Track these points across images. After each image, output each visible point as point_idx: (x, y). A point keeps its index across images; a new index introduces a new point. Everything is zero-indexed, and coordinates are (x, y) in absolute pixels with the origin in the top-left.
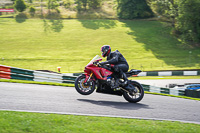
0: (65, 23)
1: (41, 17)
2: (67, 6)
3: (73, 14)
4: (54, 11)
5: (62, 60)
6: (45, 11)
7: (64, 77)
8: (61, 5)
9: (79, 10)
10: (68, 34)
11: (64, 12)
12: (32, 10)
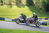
0: (13, 6)
1: (7, 4)
2: (13, 2)
3: (15, 4)
4: (10, 3)
5: (12, 15)
6: (8, 3)
7: (12, 20)
9: (16, 3)
10: (13, 9)
11: (13, 3)
12: (5, 3)
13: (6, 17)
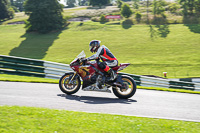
0: (171, 28)
1: (148, 22)
2: (173, 10)
3: (180, 18)
4: (160, 16)
6: (151, 16)
7: (171, 83)
8: (166, 10)
9: (185, 14)
10: (174, 39)
11: (170, 17)
12: (139, 16)
13: (146, 71)
